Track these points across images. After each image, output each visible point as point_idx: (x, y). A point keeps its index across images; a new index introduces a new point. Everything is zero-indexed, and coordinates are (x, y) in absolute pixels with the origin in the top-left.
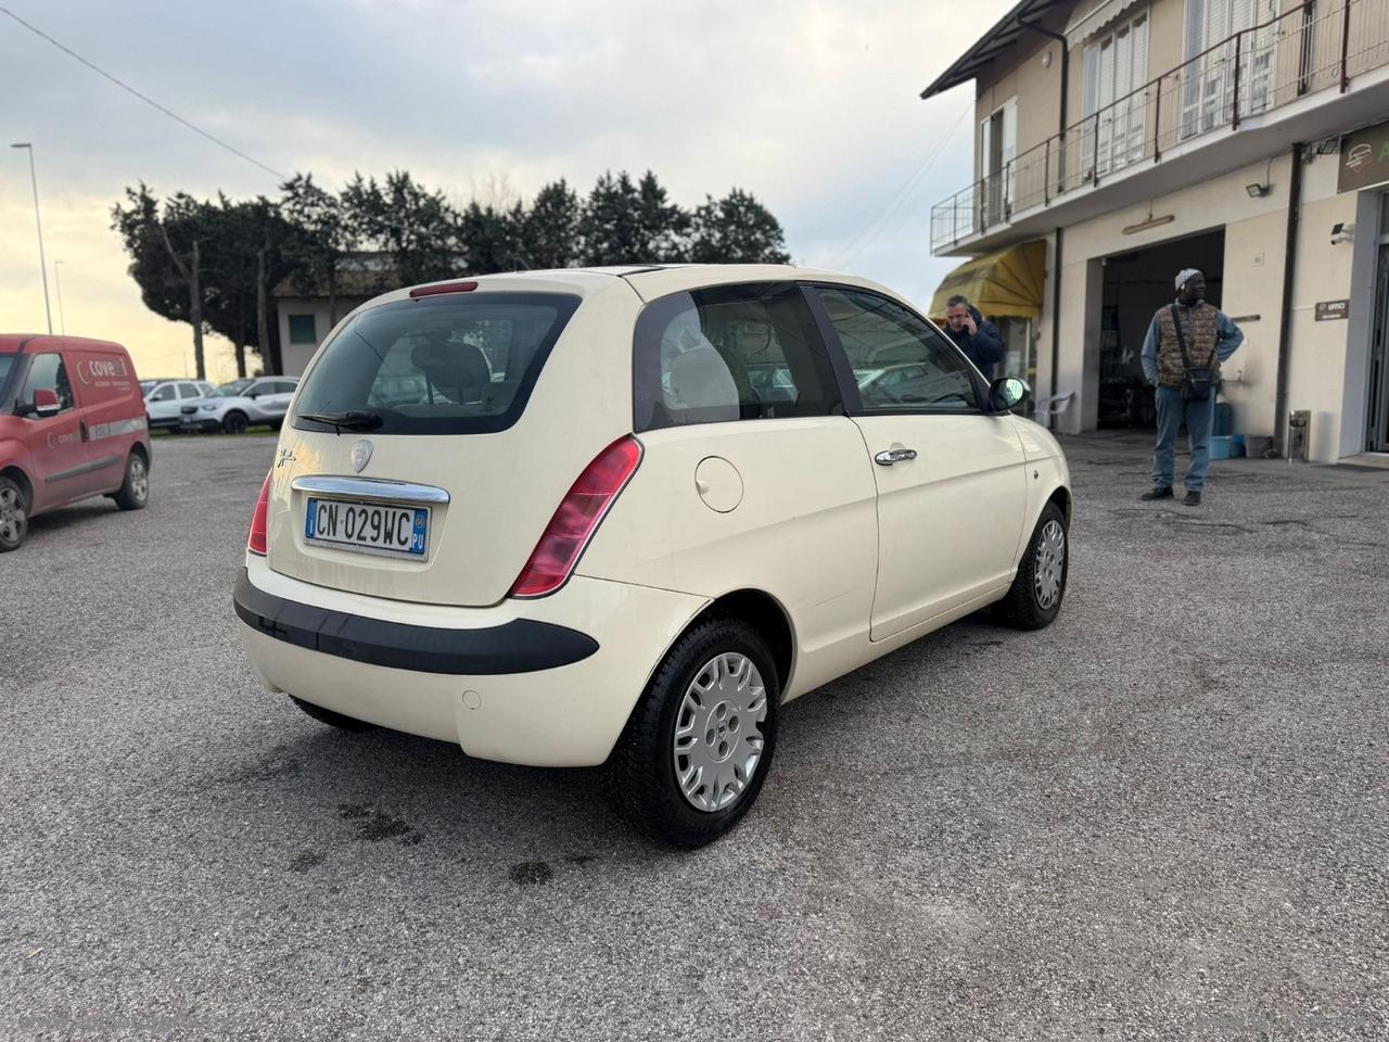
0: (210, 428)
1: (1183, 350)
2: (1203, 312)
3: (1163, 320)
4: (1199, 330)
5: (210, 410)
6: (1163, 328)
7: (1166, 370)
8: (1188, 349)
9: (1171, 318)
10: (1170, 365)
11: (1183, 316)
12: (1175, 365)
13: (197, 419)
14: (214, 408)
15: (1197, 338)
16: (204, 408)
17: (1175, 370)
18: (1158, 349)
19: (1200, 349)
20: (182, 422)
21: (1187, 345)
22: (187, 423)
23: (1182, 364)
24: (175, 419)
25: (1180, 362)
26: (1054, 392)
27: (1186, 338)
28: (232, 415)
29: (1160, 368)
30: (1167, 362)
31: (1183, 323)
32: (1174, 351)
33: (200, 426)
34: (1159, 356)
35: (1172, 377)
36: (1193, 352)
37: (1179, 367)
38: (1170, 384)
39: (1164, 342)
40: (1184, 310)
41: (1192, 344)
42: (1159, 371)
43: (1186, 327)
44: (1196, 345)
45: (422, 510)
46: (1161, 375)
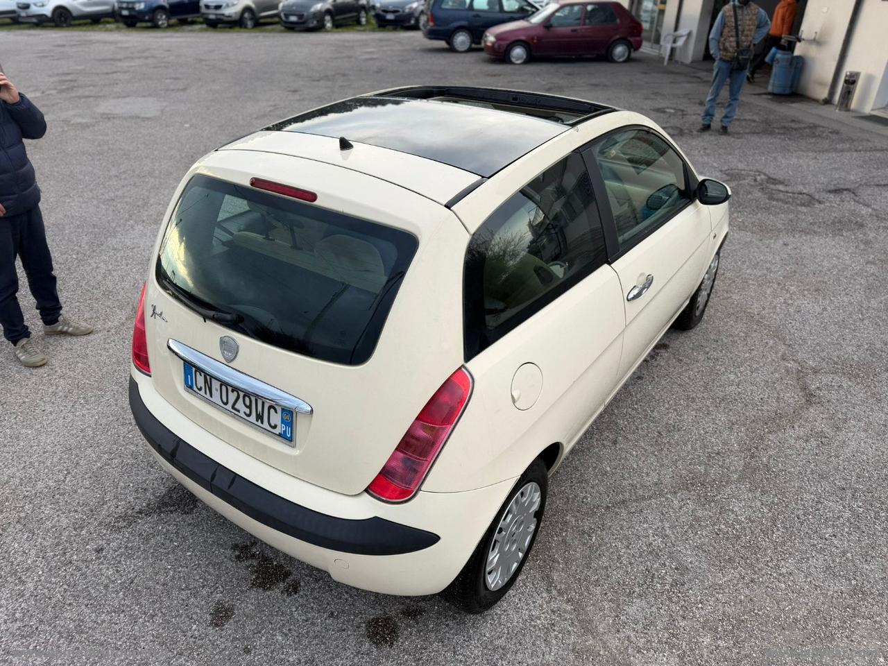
0: (41, 22)
1: (737, 35)
2: (751, 10)
3: (728, 14)
4: (748, 22)
5: (40, 6)
6: (726, 20)
7: (725, 50)
8: (740, 36)
9: (732, 13)
10: (729, 47)
11: (739, 12)
12: (731, 46)
13: (31, 14)
14: (43, 6)
15: (747, 28)
16: (35, 5)
17: (731, 50)
18: (721, 34)
19: (747, 36)
20: (19, 16)
21: (740, 33)
22: (23, 17)
23: (735, 46)
24: (13, 12)
25: (734, 44)
26: (676, 29)
27: (740, 27)
28: (59, 11)
29: (721, 48)
30: (727, 44)
31: (739, 17)
32: (732, 36)
33: (34, 20)
34: (722, 39)
35: (729, 54)
36: (743, 38)
37: (734, 47)
38: (727, 59)
39: (726, 30)
40: (741, 8)
41: (743, 31)
42: (720, 49)
43: (740, 20)
44: (745, 33)
45: (289, 415)
46: (721, 52)
